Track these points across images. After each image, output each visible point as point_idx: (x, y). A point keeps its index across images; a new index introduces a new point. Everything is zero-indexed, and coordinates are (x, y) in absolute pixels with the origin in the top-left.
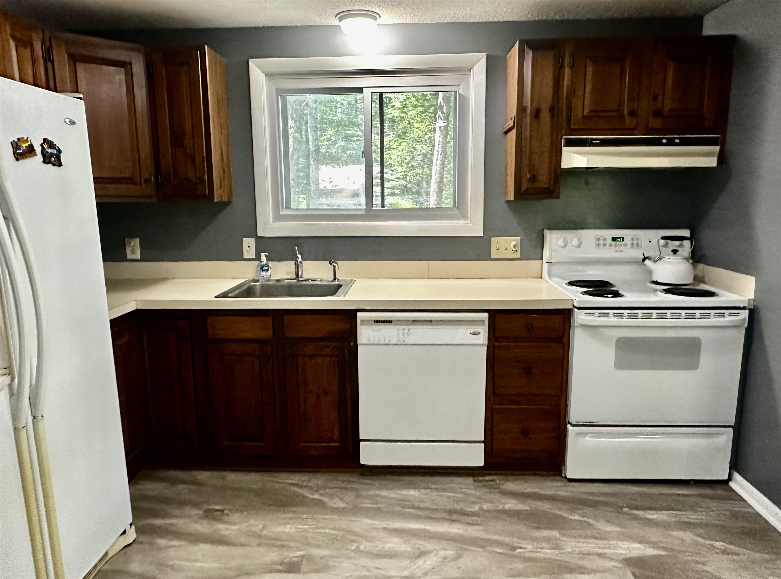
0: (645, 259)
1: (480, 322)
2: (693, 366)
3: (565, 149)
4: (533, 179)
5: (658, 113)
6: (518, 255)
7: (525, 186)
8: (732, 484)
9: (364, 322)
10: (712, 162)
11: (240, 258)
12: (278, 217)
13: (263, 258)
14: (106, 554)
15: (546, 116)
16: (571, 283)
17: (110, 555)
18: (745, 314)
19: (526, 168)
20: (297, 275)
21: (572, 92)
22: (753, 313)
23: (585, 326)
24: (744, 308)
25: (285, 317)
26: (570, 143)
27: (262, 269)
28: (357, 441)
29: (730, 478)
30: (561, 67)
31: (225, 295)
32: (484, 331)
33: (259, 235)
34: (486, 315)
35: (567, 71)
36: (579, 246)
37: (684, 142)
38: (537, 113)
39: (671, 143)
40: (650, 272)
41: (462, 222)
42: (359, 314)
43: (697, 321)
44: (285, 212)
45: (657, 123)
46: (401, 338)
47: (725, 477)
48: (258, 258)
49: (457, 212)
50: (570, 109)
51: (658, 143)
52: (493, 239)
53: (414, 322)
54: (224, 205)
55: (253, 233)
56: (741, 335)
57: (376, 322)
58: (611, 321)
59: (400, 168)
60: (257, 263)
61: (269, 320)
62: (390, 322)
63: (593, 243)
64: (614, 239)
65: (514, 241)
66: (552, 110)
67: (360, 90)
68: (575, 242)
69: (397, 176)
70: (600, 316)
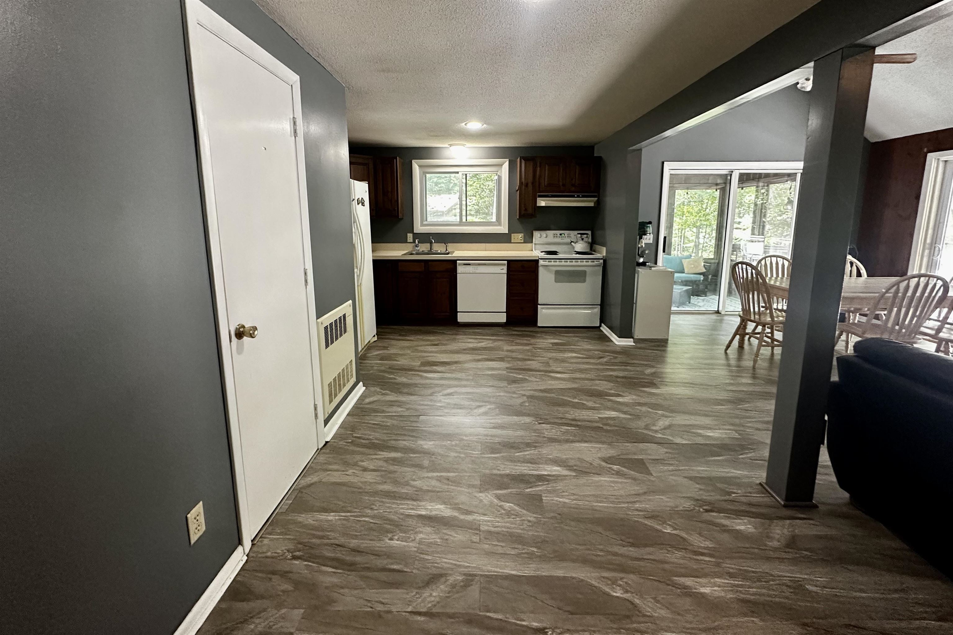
0: (572, 242)
1: (504, 265)
2: (584, 281)
3: (538, 198)
4: (526, 210)
5: (573, 185)
6: (522, 241)
7: (522, 213)
8: (601, 328)
9: (460, 264)
10: (592, 204)
11: (406, 241)
12: (422, 225)
13: (417, 242)
14: (369, 342)
15: (530, 185)
16: (542, 252)
17: (371, 342)
18: (602, 261)
19: (523, 206)
20: (431, 249)
21: (540, 176)
22: (605, 261)
23: (543, 266)
24: (601, 259)
25: (430, 263)
26: (540, 196)
27: (417, 246)
28: (456, 312)
29: (600, 326)
30: (536, 167)
31: (405, 254)
32: (505, 268)
33: (415, 232)
34: (506, 262)
35: (538, 169)
36: (546, 237)
37: (583, 196)
38: (527, 185)
39: (578, 196)
40: (574, 248)
41: (499, 227)
42: (458, 261)
43: (585, 263)
44: (425, 223)
45: (573, 189)
46: (474, 271)
47: (598, 325)
48: (414, 242)
49: (497, 223)
50: (540, 184)
51: (573, 196)
52: (512, 235)
53: (479, 264)
54: (402, 219)
55: (412, 231)
56: (601, 269)
57: (464, 264)
58: (553, 263)
59: (474, 198)
60: (414, 244)
61: (423, 264)
62: (469, 264)
63: (552, 236)
64: (561, 234)
65: (520, 236)
66: (533, 183)
67: (458, 173)
68: (545, 236)
69: (472, 203)
70: (549, 262)
